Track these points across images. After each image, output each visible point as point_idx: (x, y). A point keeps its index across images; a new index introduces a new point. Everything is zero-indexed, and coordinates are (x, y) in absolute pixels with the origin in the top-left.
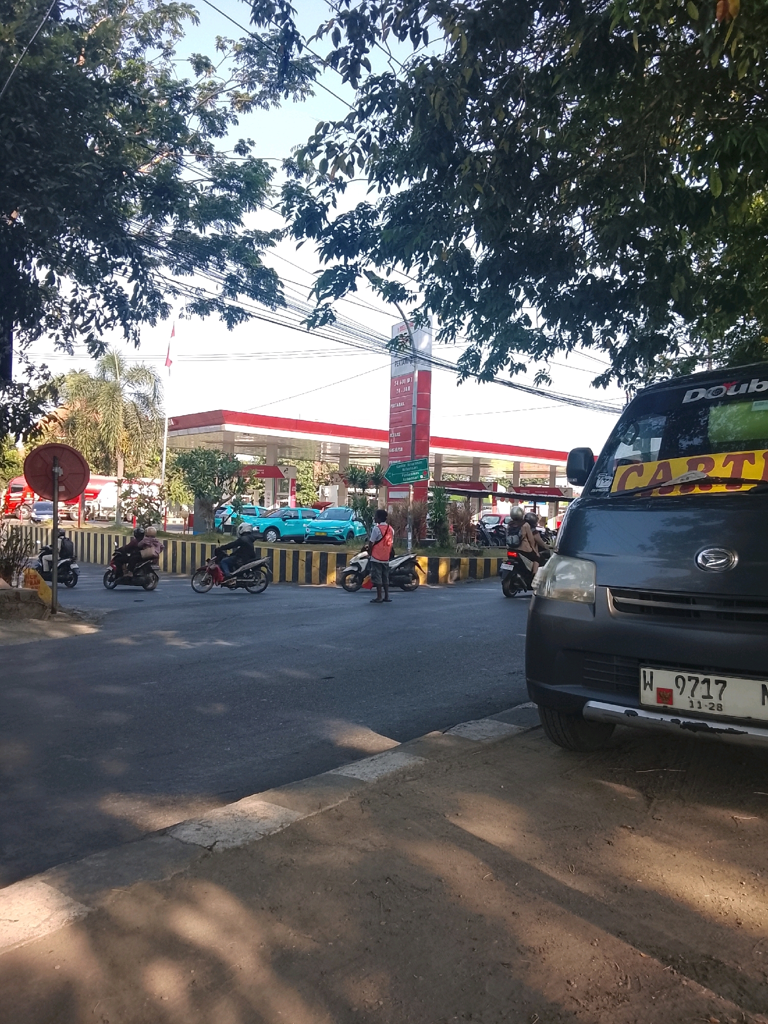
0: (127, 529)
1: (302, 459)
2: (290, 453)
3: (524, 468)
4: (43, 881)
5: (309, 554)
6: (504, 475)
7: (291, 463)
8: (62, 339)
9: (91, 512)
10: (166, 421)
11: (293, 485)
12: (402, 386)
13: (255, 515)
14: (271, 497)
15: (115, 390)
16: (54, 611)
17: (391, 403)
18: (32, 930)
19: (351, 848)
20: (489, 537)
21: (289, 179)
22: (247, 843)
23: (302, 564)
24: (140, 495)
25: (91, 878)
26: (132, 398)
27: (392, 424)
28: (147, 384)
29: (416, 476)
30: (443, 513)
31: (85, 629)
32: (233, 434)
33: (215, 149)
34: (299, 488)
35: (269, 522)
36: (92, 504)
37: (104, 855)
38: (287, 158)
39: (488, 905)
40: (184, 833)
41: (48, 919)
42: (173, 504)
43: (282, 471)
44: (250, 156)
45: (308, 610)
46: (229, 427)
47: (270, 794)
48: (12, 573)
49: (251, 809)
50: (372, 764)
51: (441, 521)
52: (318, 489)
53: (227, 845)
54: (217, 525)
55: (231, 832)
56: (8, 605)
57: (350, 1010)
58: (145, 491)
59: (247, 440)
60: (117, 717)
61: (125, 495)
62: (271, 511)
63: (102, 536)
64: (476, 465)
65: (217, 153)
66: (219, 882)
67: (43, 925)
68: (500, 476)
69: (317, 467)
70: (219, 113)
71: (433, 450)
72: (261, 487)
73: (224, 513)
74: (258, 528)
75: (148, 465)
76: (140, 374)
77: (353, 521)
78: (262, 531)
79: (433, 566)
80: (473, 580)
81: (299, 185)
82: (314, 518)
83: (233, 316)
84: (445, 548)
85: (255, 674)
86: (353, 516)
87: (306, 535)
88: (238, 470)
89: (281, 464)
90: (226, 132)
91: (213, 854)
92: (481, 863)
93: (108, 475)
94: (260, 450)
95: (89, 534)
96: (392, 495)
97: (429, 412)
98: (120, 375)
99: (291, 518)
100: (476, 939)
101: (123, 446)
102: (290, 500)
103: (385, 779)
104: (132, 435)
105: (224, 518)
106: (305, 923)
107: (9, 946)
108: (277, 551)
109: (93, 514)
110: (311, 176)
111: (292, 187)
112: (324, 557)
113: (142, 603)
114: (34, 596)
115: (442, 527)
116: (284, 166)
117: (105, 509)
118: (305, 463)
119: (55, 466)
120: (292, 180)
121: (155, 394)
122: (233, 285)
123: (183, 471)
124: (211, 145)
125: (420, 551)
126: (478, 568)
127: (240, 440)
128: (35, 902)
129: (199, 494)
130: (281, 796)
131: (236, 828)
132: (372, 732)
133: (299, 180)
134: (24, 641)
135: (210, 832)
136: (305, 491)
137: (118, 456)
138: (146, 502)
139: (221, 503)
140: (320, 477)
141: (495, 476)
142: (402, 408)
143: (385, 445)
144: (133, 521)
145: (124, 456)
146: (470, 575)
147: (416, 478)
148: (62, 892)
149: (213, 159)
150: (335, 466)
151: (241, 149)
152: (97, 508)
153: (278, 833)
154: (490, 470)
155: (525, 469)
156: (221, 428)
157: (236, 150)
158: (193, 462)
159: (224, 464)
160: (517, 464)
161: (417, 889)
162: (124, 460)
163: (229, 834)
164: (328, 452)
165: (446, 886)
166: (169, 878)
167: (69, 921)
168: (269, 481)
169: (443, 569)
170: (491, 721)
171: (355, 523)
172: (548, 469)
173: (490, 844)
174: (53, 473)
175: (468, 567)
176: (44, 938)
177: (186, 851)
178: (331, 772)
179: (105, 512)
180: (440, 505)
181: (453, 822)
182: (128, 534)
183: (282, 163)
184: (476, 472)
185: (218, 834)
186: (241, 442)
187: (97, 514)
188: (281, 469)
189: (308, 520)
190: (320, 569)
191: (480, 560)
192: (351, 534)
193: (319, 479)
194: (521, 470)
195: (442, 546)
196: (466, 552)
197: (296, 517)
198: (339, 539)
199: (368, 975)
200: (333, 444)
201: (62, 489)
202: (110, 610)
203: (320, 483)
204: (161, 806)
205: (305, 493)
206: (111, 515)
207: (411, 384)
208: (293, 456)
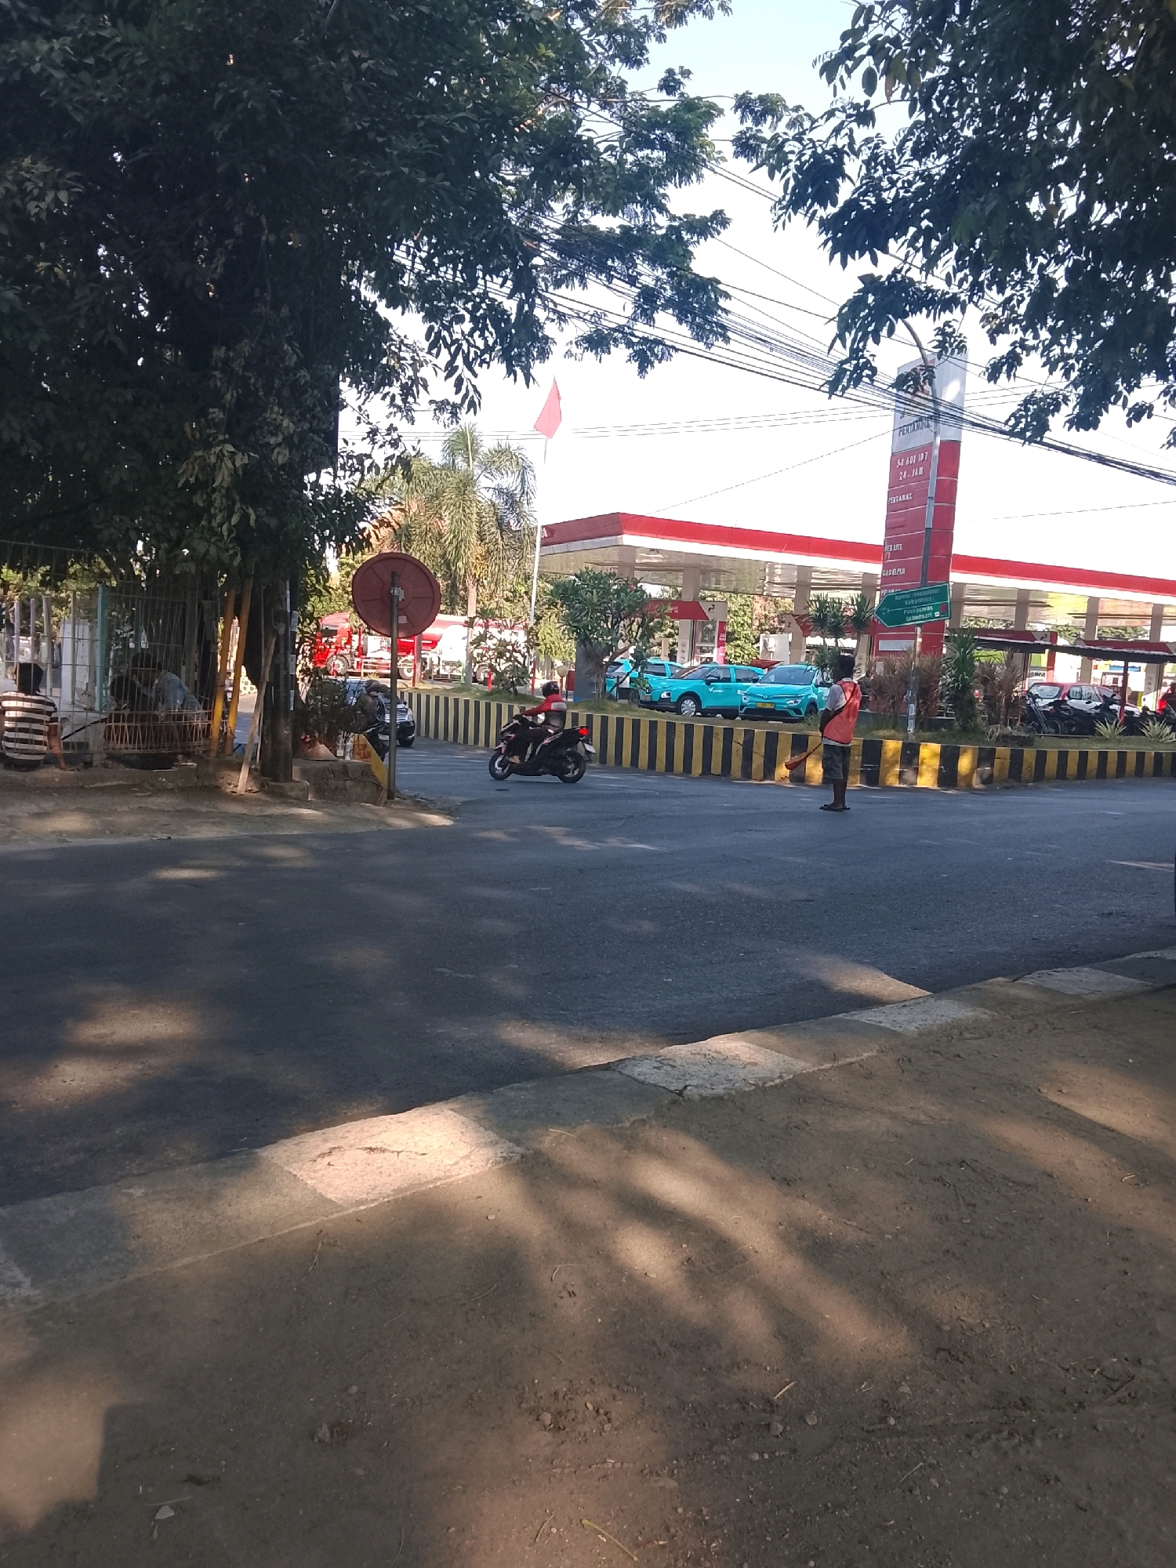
0: (479, 691)
1: (735, 592)
2: (718, 582)
3: (1106, 608)
4: (452, 1110)
5: (749, 735)
6: (1069, 621)
7: (719, 597)
8: (398, 401)
9: (428, 668)
10: (539, 529)
11: (722, 631)
12: (909, 468)
13: (664, 675)
14: (687, 648)
15: (466, 484)
16: (390, 796)
17: (890, 495)
18: (449, 1167)
19: (894, 1116)
20: (1042, 718)
21: (743, 128)
22: (733, 1092)
23: (737, 748)
24: (500, 641)
25: (517, 1111)
26: (489, 495)
27: (890, 528)
28: (513, 472)
29: (927, 612)
30: (971, 676)
31: (437, 820)
32: (633, 549)
33: (630, 89)
34: (731, 637)
35: (684, 686)
36: (430, 655)
37: (529, 1086)
38: (740, 93)
39: (1138, 1217)
40: (637, 1070)
41: (467, 1157)
42: (542, 658)
43: (706, 611)
44: (682, 94)
45: (753, 811)
46: (628, 539)
47: (755, 1034)
48: (337, 740)
49: (729, 1049)
50: (905, 1011)
51: (966, 688)
52: (757, 641)
53: (703, 1092)
54: (608, 689)
55: (707, 1077)
56: (333, 783)
57: (938, 1328)
58: (506, 635)
59: (655, 559)
60: (501, 926)
61: (477, 642)
62: (688, 669)
63: (446, 700)
64: (1024, 603)
65: (632, 94)
66: (699, 1136)
67: (462, 1163)
68: (1062, 622)
69: (759, 606)
70: (636, 26)
71: (955, 577)
72: (670, 635)
73: (620, 670)
74: (669, 694)
75: (507, 600)
76: (503, 457)
77: (817, 686)
78: (674, 700)
79: (949, 759)
80: (1015, 784)
81: (759, 134)
82: (755, 681)
83: (646, 354)
84: (969, 731)
85: (689, 887)
86: (817, 679)
87: (742, 707)
88: (642, 607)
89: (704, 599)
90: (647, 59)
91: (684, 1100)
92: (1114, 1160)
93: (452, 613)
94: (672, 577)
95: (428, 697)
96: (884, 645)
97: (954, 509)
98: (473, 460)
99: (719, 680)
100: (1127, 1259)
101: (476, 568)
102: (716, 655)
103: (930, 1033)
104: (488, 552)
105: (618, 678)
106: (843, 1202)
107: (421, 1185)
108: (699, 727)
109: (431, 671)
110: (779, 120)
111: (748, 139)
112: (772, 739)
113: (505, 792)
114: (366, 772)
115: (966, 697)
116: (737, 107)
117: (447, 663)
118: (739, 599)
119: (393, 585)
120: (748, 129)
121: (523, 488)
122: (648, 303)
123: (562, 606)
124: (624, 81)
125: (927, 734)
126: (1025, 766)
127: (644, 561)
128: (445, 1133)
129: (583, 640)
130: (772, 1039)
131: (712, 1072)
132: (886, 977)
133: (759, 127)
134: (359, 829)
135: (675, 1072)
136: (738, 642)
137: (469, 582)
138: (509, 651)
139: (616, 655)
140: (763, 621)
141: (1053, 622)
142: (905, 504)
143: (876, 569)
144: (485, 682)
145: (478, 582)
146: (1010, 776)
147: (927, 616)
148: (481, 1126)
149: (625, 104)
150: (788, 604)
151: (669, 84)
152: (436, 662)
153: (776, 1086)
154: (1046, 611)
155: (1106, 610)
156: (616, 540)
157: (661, 88)
158: (576, 590)
159: (622, 594)
160: (1093, 602)
161: (1014, 1182)
162: (477, 589)
163: (703, 1078)
164: (777, 579)
165: (1061, 1184)
166: (627, 1124)
167: (497, 1163)
168: (684, 625)
169: (965, 763)
170: (1093, 971)
171: (820, 690)
172: (1149, 611)
173: (1124, 1135)
174: (391, 597)
175: (1007, 763)
176: (466, 1179)
177: (642, 1093)
178: (841, 1016)
179: (448, 667)
180: (964, 664)
181: (1055, 1100)
182: (481, 698)
183: (733, 102)
184: (1022, 615)
185: (687, 1077)
186: (646, 564)
187: (435, 670)
188: (705, 607)
189: (744, 684)
190: (766, 756)
191: (1029, 754)
192: (813, 707)
193: (761, 624)
194: (1100, 611)
195: (964, 729)
196: (1004, 740)
197: (728, 680)
198: (792, 713)
199: (957, 1286)
200: (786, 566)
201: (403, 620)
202: (465, 799)
203: (763, 631)
204: (585, 1041)
205: (738, 646)
206: (455, 673)
207: (926, 463)
208: (722, 587)
